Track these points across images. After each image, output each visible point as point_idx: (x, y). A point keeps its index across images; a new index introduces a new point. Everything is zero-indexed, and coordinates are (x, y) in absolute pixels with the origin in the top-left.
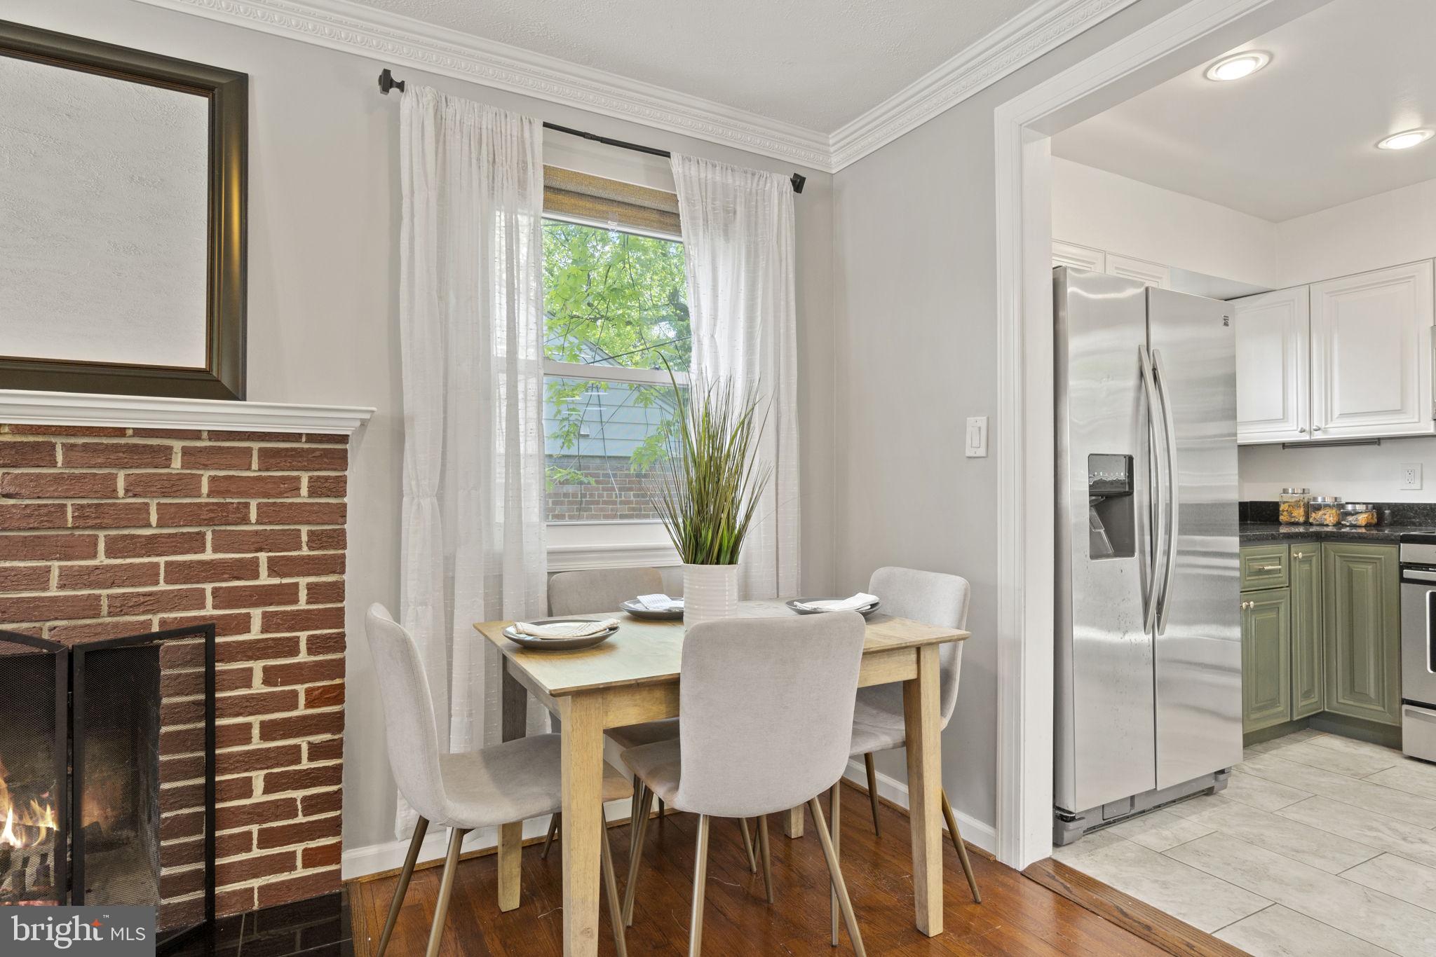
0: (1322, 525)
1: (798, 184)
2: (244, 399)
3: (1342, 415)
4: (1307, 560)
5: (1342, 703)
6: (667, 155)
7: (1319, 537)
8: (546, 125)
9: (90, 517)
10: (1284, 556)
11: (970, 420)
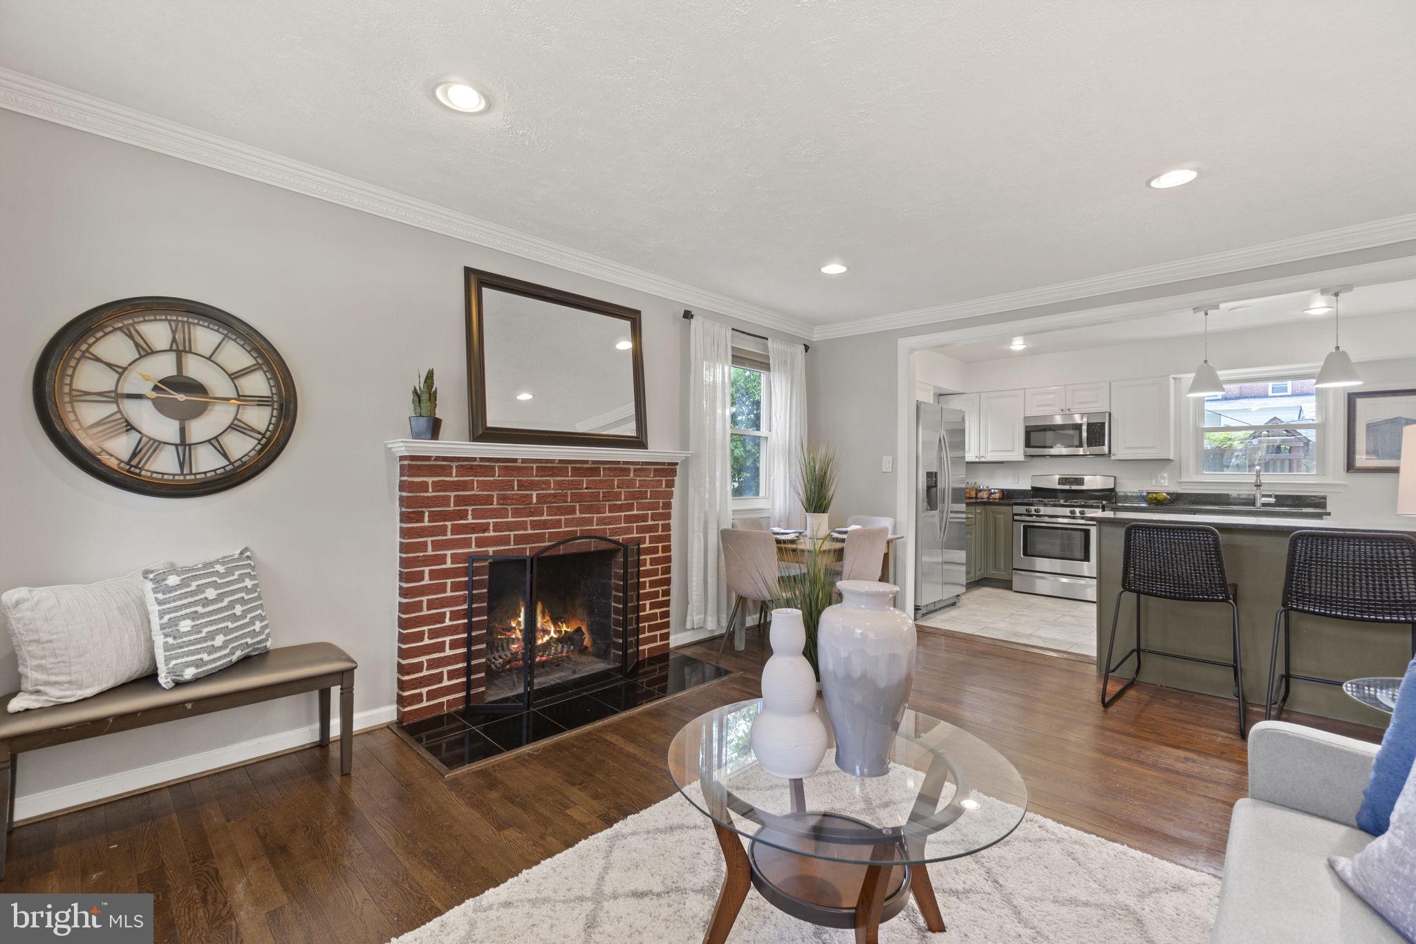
0: (982, 498)
1: (807, 348)
2: (647, 449)
3: (992, 451)
4: (981, 513)
5: (992, 573)
6: (767, 339)
7: (984, 504)
8: (733, 329)
9: (607, 496)
10: (974, 511)
11: (885, 458)
